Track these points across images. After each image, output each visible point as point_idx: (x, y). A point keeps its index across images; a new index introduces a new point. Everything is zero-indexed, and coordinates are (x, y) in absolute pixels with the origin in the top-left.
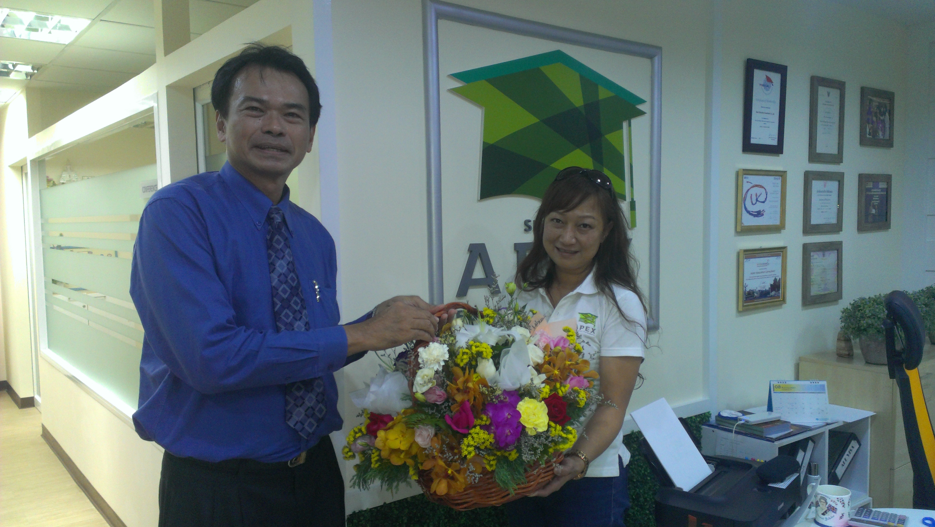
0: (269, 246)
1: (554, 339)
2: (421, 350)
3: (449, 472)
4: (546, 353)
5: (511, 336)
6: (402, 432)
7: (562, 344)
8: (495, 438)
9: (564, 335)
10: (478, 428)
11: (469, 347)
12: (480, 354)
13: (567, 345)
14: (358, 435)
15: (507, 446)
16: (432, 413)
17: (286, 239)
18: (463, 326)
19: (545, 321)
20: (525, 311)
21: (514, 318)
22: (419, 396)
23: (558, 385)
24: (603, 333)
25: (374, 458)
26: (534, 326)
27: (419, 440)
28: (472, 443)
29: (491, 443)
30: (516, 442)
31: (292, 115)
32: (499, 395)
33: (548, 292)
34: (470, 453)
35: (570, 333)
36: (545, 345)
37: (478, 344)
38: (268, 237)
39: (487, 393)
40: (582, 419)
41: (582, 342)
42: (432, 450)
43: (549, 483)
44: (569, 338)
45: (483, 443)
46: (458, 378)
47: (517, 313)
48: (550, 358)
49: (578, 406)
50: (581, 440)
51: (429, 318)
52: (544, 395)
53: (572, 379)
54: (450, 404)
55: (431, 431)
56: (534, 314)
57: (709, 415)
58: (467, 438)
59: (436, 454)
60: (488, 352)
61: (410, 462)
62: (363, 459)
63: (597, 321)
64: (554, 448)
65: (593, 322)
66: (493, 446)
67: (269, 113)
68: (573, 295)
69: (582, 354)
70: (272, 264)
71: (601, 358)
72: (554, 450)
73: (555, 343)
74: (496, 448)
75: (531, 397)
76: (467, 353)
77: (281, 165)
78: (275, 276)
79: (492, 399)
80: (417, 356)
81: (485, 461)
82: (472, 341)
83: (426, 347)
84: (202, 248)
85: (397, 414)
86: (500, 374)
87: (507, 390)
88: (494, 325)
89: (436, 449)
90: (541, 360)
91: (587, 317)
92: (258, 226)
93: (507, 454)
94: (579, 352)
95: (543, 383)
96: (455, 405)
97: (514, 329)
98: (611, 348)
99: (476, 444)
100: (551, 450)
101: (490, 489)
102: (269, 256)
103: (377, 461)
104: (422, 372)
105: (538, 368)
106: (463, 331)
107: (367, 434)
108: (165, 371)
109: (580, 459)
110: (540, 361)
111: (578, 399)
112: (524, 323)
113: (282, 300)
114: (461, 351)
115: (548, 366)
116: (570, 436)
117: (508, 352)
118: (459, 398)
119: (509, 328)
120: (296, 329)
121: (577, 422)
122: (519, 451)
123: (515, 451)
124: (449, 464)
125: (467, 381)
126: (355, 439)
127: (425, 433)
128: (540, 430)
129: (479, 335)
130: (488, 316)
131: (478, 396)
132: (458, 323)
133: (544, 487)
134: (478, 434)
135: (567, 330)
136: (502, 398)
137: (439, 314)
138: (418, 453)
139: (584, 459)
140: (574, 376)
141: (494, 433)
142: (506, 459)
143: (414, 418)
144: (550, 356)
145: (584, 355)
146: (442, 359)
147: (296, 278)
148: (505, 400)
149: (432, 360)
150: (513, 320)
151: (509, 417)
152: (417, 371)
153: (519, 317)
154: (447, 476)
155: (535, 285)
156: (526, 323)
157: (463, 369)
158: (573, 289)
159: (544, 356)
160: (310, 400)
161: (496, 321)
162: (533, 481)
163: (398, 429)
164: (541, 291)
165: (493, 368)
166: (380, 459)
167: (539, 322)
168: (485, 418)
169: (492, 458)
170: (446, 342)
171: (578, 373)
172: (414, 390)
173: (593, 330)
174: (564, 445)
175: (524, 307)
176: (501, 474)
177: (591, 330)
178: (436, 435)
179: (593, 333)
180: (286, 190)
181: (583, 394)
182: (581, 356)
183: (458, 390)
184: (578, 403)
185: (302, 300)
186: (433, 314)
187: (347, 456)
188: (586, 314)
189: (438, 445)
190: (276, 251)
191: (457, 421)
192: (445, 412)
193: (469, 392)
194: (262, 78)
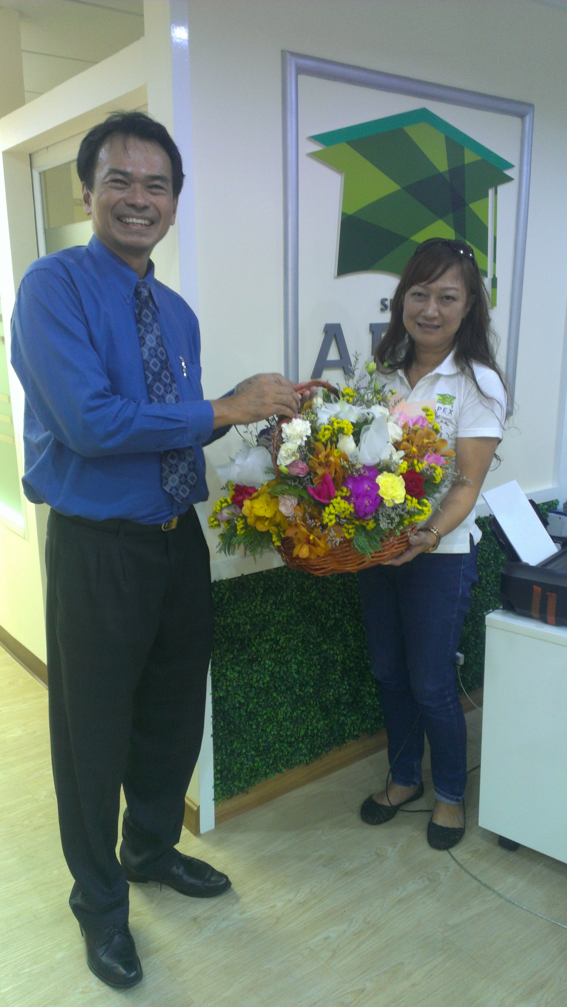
0: (139, 321)
1: (413, 418)
2: (284, 426)
3: (311, 538)
4: (405, 430)
5: (370, 414)
6: (267, 501)
7: (420, 422)
8: (354, 508)
9: (423, 414)
10: (339, 498)
11: (331, 423)
12: (341, 430)
13: (425, 424)
14: (224, 505)
15: (366, 515)
16: (295, 485)
17: (153, 314)
18: (324, 404)
19: (404, 400)
20: (384, 390)
21: (373, 398)
22: (283, 468)
23: (415, 462)
24: (460, 414)
25: (240, 524)
26: (393, 405)
27: (283, 509)
28: (333, 511)
29: (351, 512)
30: (374, 513)
31: (157, 187)
32: (359, 469)
33: (407, 374)
34: (331, 521)
35: (429, 413)
36: (404, 423)
37: (339, 420)
38: (137, 312)
39: (347, 466)
40: (437, 495)
41: (440, 422)
42: (296, 518)
43: (401, 554)
44: (427, 417)
45: (343, 512)
46: (320, 453)
47: (377, 392)
48: (409, 436)
49: (434, 482)
50: (436, 514)
51: (291, 394)
52: (402, 470)
53: (429, 457)
54: (312, 477)
55: (295, 501)
56: (393, 394)
57: (557, 503)
58: (329, 507)
59: (298, 522)
60: (349, 429)
61: (273, 529)
62: (228, 527)
63: (456, 402)
64: (408, 519)
65: (451, 403)
66: (352, 516)
67: (133, 185)
68: (431, 376)
69: (440, 434)
70: (142, 338)
71: (457, 439)
72: (409, 522)
73: (414, 421)
74: (355, 517)
75: (390, 471)
76: (329, 429)
77: (146, 241)
78: (145, 350)
79: (352, 473)
80: (281, 431)
81: (344, 530)
82: (334, 417)
83: (289, 423)
84: (78, 319)
85: (261, 485)
86: (359, 450)
87: (367, 465)
88: (354, 404)
89: (299, 517)
90: (400, 437)
91: (445, 399)
92: (127, 301)
93: (365, 524)
94: (437, 431)
95: (401, 459)
96: (316, 478)
97: (373, 408)
98: (467, 429)
99: (337, 512)
100: (406, 522)
101: (347, 556)
102: (139, 330)
103: (242, 529)
104: (286, 446)
105: (397, 445)
106: (323, 409)
107: (232, 503)
108: (47, 439)
109: (432, 533)
110: (399, 439)
111: (434, 474)
112: (383, 402)
113: (154, 374)
114: (322, 427)
115: (406, 443)
116: (425, 509)
117: (368, 429)
118: (320, 471)
119: (368, 407)
120: (167, 402)
121: (431, 498)
122: (377, 520)
123: (373, 521)
124: (311, 530)
125: (327, 456)
126: (222, 509)
127: (288, 503)
128: (397, 502)
129: (339, 413)
130: (348, 394)
131: (338, 470)
132: (318, 401)
133: (397, 557)
134: (339, 503)
135: (426, 410)
136: (362, 471)
137: (301, 391)
138: (281, 520)
139: (436, 534)
140: (431, 453)
141: (354, 503)
142: (364, 528)
143: (279, 488)
144: (408, 434)
145: (441, 434)
146: (305, 434)
147: (164, 352)
148: (364, 474)
149: (295, 435)
150: (372, 400)
151: (369, 489)
152: (281, 445)
153: (378, 396)
154: (308, 542)
155: (393, 368)
156: (385, 403)
157: (325, 445)
158: (431, 371)
159: (403, 434)
160: (183, 468)
161: (355, 400)
162: (387, 551)
163: (262, 499)
164: (400, 372)
165: (353, 444)
166: (246, 526)
167: (399, 401)
168: (345, 489)
169: (351, 526)
170: (308, 418)
171: (435, 451)
172: (278, 463)
173: (451, 412)
174: (419, 516)
175: (384, 387)
176: (359, 540)
177: (448, 411)
178: (299, 504)
179: (450, 414)
180: (151, 266)
181: (439, 471)
182: (439, 436)
183: (320, 464)
184: (434, 478)
185: (171, 374)
186: (296, 391)
187: (213, 525)
188: (445, 395)
189: (301, 512)
190: (145, 325)
191: (319, 493)
192: (307, 484)
193: (330, 466)
194: (125, 148)
